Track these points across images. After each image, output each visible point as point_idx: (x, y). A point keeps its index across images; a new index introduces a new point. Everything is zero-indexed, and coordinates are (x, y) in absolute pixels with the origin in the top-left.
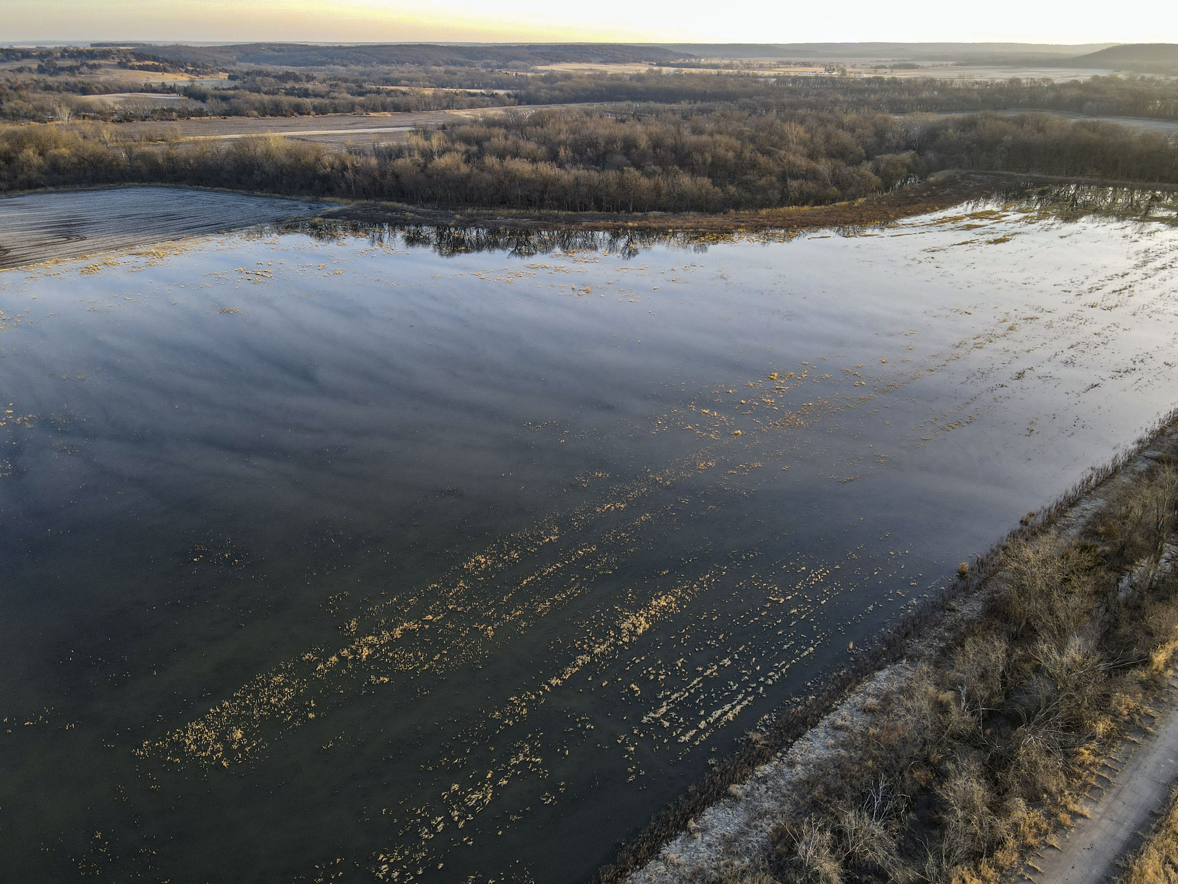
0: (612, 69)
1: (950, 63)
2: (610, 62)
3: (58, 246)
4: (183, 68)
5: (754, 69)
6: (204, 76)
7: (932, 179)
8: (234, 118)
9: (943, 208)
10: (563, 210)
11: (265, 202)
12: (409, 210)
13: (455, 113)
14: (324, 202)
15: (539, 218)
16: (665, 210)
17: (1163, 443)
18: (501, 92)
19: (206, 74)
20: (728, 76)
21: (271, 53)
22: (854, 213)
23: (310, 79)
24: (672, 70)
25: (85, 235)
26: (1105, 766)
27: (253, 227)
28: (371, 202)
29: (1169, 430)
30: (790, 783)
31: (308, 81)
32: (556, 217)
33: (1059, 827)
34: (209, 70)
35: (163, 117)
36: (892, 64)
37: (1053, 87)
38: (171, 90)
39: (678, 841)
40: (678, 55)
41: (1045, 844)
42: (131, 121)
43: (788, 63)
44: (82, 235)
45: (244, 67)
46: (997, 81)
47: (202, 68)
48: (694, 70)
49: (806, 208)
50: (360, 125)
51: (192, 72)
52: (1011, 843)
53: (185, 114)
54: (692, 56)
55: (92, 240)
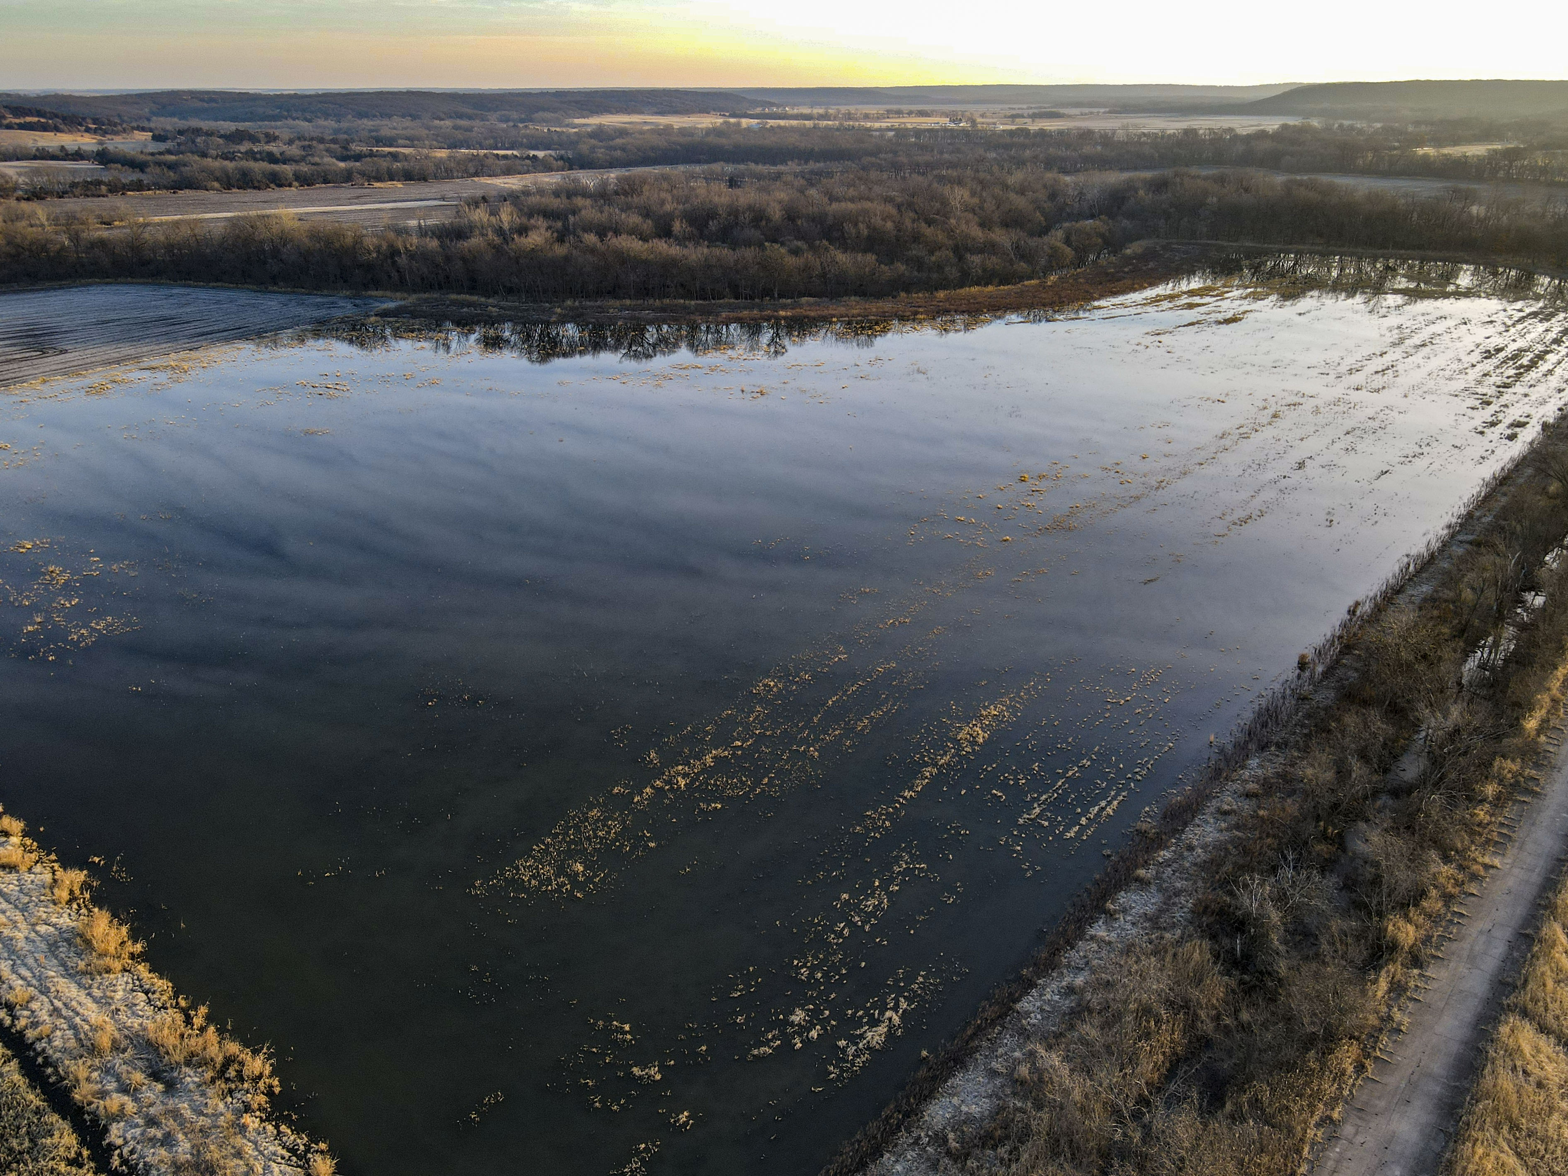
0: (677, 122)
1: (1102, 110)
2: (669, 113)
3: (35, 362)
4: (81, 125)
5: (857, 120)
6: (113, 137)
7: (1128, 251)
8: (188, 192)
9: (1152, 284)
10: (692, 299)
11: (290, 300)
12: (493, 305)
13: (489, 182)
14: (370, 297)
15: (663, 310)
16: (820, 297)
17: (1473, 526)
18: (540, 154)
19: (116, 133)
20: (828, 129)
21: (199, 104)
22: (1051, 293)
23: (271, 138)
24: (754, 122)
25: (65, 347)
26: (1502, 825)
27: (290, 330)
28: (435, 296)
29: (1477, 514)
30: (1195, 864)
31: (268, 142)
32: (685, 308)
33: (1474, 877)
34: (120, 128)
35: (89, 193)
36: (1031, 112)
37: (1236, 138)
38: (78, 155)
39: (1100, 923)
40: (754, 103)
41: (1465, 893)
42: (43, 199)
43: (899, 113)
44: (60, 347)
45: (169, 123)
46: (1169, 132)
47: (109, 124)
48: (782, 123)
49: (990, 288)
50: (368, 199)
51: (95, 131)
52: (1434, 893)
53: (116, 188)
54: (772, 104)
55: (77, 354)
